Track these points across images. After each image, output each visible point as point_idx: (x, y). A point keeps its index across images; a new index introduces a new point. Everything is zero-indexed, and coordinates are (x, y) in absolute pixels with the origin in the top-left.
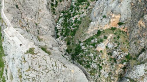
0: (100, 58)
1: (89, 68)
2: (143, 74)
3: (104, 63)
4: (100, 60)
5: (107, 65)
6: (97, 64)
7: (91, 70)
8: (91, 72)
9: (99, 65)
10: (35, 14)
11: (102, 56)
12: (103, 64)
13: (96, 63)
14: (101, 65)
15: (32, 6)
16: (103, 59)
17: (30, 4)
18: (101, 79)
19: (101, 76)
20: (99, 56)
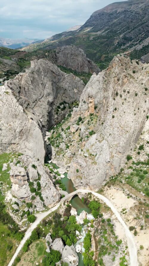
0: (70, 138)
1: (57, 148)
2: (94, 143)
3: (72, 143)
4: (70, 141)
5: (75, 145)
6: (65, 144)
7: (58, 150)
8: (57, 152)
9: (67, 145)
10: (33, 101)
11: (73, 137)
12: (71, 145)
13: (65, 142)
14: (69, 145)
15: (34, 94)
16: (73, 140)
17: (32, 93)
18: (64, 158)
19: (64, 156)
20: (70, 136)
